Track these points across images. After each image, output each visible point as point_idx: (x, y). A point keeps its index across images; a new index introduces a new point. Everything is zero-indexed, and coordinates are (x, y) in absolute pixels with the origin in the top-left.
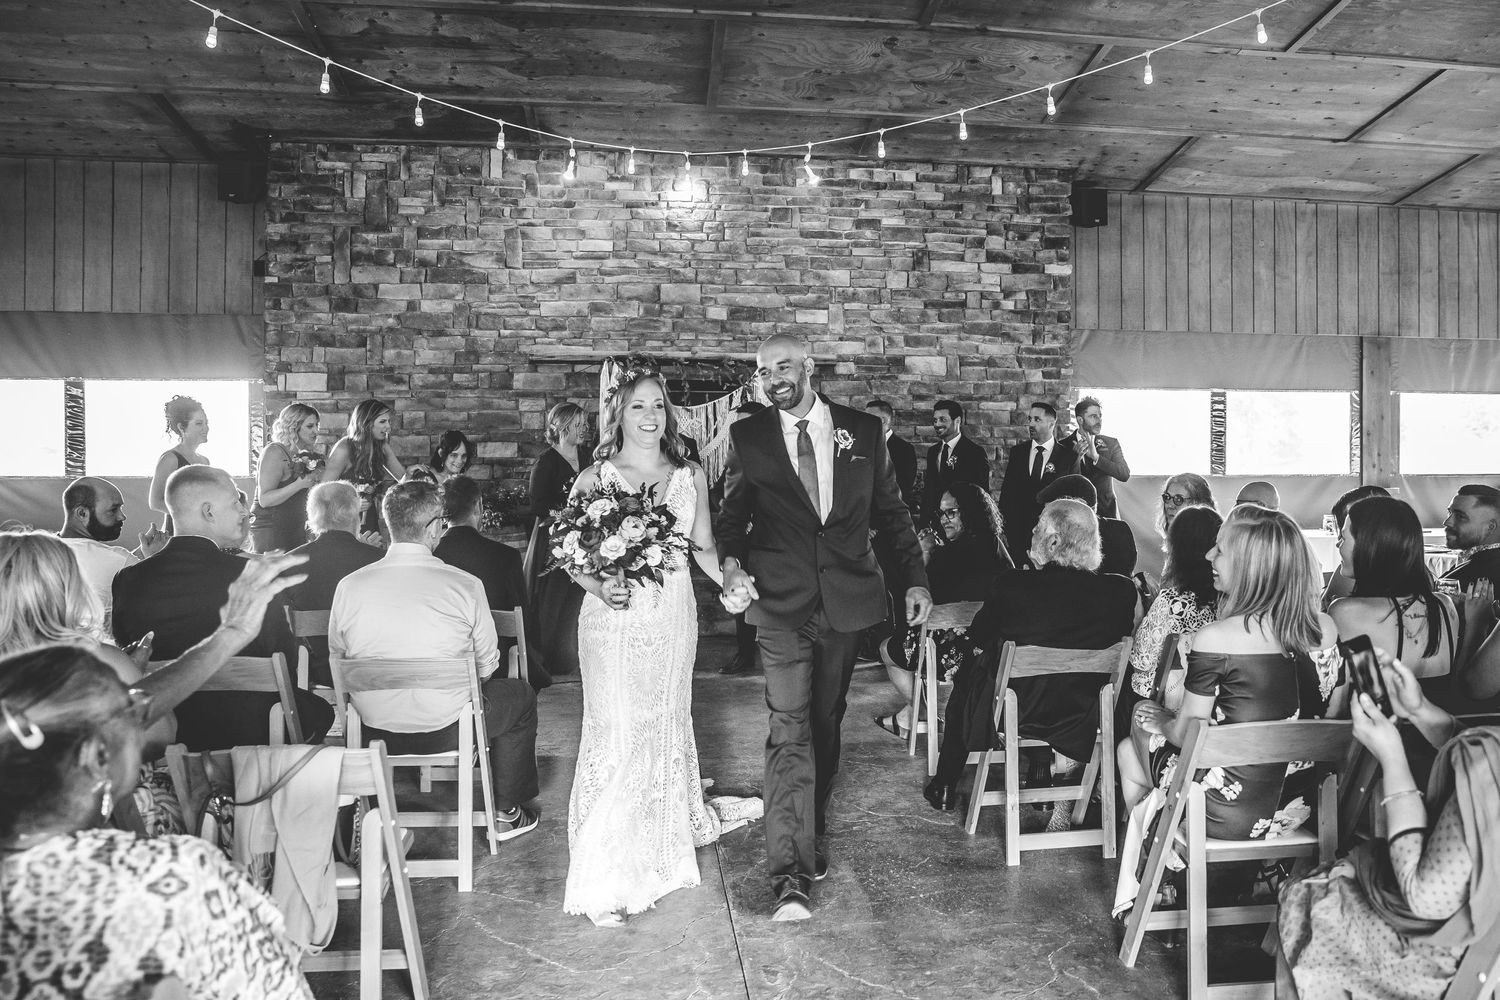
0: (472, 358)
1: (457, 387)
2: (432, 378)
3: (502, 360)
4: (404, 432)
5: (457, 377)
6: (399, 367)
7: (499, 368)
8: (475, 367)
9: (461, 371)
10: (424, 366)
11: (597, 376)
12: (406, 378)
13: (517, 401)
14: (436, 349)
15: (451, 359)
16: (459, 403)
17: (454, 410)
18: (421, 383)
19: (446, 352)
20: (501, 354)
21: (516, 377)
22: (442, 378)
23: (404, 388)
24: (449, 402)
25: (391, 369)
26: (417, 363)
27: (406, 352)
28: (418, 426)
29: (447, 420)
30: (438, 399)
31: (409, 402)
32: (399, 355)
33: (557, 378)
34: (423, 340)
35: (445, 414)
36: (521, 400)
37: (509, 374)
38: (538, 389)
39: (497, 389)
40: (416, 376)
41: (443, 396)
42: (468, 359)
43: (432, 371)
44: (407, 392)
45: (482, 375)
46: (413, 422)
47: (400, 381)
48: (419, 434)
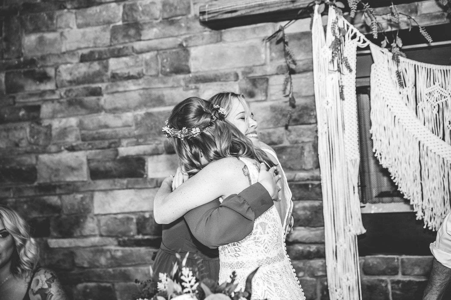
0: (132, 32)
1: (115, 77)
2: (84, 69)
3: (172, 30)
4: (53, 148)
5: (115, 64)
6: (43, 58)
7: (169, 42)
8: (138, 45)
9: (118, 54)
10: (71, 53)
11: (308, 35)
12: (51, 72)
13: (197, 88)
14: (87, 25)
15: (106, 38)
16: (119, 101)
17: (115, 111)
18: (69, 78)
19: (98, 28)
20: (170, 21)
21: (194, 52)
22: (96, 67)
23: (50, 86)
24: (105, 100)
25: (32, 62)
26: (64, 50)
27: (49, 36)
28: (71, 139)
29: (107, 127)
30: (94, 98)
31: (57, 106)
32: (41, 40)
33: (253, 48)
34: (68, 15)
35: (103, 118)
36: (201, 86)
37: (184, 49)
38: (225, 68)
39: (166, 74)
40: (62, 68)
41: (97, 93)
42: (127, 36)
43: (83, 59)
44: (53, 92)
45: (147, 56)
46: (64, 132)
47: (44, 78)
48: (72, 149)
